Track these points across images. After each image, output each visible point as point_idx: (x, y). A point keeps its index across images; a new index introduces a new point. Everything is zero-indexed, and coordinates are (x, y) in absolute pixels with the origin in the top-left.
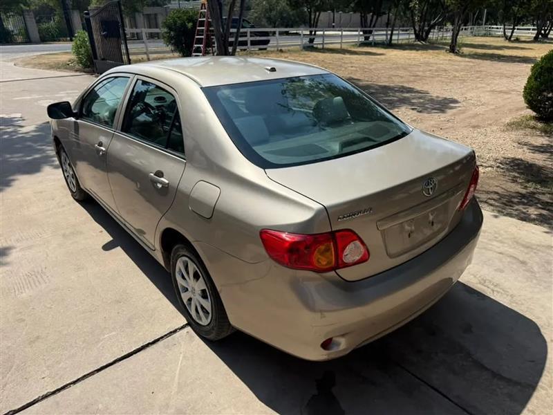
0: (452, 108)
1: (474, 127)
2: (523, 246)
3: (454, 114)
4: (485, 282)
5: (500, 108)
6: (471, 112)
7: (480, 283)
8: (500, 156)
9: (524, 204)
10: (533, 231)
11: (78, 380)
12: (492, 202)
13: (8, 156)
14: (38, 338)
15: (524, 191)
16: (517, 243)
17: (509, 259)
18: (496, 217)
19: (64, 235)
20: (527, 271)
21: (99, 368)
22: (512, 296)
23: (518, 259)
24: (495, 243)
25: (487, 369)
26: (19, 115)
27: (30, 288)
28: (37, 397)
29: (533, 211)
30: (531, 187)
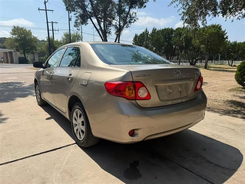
0: (205, 85)
1: (214, 91)
2: (233, 124)
3: (206, 87)
4: (214, 135)
5: (226, 85)
6: (212, 86)
7: (212, 135)
8: (226, 99)
9: (235, 113)
10: (239, 120)
11: (23, 158)
12: (221, 112)
13: (16, 92)
14: (10, 144)
15: (236, 110)
16: (230, 124)
17: (226, 128)
18: (221, 115)
19: (31, 115)
20: (235, 132)
21: (33, 155)
22: (227, 140)
23: (231, 129)
24: (220, 123)
25: (212, 163)
26: (24, 81)
27: (12, 129)
28: (3, 163)
29: (239, 116)
30: (239, 109)
